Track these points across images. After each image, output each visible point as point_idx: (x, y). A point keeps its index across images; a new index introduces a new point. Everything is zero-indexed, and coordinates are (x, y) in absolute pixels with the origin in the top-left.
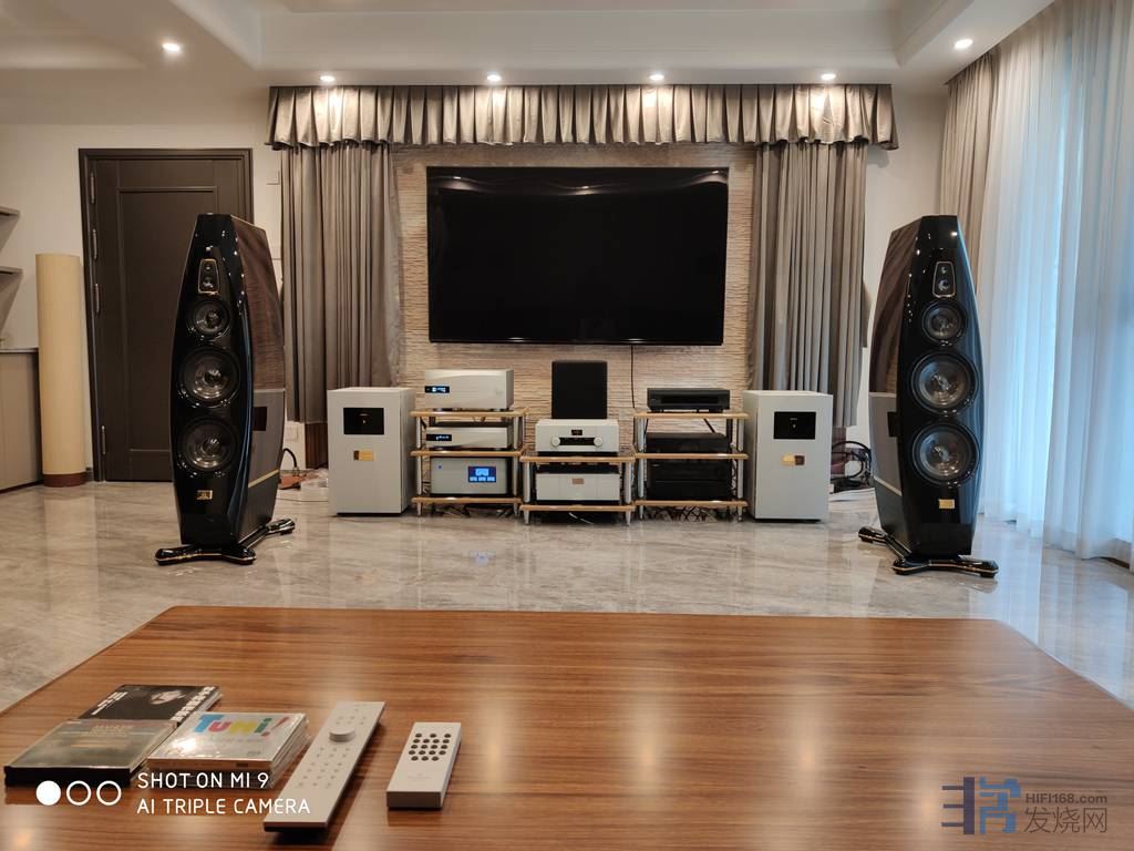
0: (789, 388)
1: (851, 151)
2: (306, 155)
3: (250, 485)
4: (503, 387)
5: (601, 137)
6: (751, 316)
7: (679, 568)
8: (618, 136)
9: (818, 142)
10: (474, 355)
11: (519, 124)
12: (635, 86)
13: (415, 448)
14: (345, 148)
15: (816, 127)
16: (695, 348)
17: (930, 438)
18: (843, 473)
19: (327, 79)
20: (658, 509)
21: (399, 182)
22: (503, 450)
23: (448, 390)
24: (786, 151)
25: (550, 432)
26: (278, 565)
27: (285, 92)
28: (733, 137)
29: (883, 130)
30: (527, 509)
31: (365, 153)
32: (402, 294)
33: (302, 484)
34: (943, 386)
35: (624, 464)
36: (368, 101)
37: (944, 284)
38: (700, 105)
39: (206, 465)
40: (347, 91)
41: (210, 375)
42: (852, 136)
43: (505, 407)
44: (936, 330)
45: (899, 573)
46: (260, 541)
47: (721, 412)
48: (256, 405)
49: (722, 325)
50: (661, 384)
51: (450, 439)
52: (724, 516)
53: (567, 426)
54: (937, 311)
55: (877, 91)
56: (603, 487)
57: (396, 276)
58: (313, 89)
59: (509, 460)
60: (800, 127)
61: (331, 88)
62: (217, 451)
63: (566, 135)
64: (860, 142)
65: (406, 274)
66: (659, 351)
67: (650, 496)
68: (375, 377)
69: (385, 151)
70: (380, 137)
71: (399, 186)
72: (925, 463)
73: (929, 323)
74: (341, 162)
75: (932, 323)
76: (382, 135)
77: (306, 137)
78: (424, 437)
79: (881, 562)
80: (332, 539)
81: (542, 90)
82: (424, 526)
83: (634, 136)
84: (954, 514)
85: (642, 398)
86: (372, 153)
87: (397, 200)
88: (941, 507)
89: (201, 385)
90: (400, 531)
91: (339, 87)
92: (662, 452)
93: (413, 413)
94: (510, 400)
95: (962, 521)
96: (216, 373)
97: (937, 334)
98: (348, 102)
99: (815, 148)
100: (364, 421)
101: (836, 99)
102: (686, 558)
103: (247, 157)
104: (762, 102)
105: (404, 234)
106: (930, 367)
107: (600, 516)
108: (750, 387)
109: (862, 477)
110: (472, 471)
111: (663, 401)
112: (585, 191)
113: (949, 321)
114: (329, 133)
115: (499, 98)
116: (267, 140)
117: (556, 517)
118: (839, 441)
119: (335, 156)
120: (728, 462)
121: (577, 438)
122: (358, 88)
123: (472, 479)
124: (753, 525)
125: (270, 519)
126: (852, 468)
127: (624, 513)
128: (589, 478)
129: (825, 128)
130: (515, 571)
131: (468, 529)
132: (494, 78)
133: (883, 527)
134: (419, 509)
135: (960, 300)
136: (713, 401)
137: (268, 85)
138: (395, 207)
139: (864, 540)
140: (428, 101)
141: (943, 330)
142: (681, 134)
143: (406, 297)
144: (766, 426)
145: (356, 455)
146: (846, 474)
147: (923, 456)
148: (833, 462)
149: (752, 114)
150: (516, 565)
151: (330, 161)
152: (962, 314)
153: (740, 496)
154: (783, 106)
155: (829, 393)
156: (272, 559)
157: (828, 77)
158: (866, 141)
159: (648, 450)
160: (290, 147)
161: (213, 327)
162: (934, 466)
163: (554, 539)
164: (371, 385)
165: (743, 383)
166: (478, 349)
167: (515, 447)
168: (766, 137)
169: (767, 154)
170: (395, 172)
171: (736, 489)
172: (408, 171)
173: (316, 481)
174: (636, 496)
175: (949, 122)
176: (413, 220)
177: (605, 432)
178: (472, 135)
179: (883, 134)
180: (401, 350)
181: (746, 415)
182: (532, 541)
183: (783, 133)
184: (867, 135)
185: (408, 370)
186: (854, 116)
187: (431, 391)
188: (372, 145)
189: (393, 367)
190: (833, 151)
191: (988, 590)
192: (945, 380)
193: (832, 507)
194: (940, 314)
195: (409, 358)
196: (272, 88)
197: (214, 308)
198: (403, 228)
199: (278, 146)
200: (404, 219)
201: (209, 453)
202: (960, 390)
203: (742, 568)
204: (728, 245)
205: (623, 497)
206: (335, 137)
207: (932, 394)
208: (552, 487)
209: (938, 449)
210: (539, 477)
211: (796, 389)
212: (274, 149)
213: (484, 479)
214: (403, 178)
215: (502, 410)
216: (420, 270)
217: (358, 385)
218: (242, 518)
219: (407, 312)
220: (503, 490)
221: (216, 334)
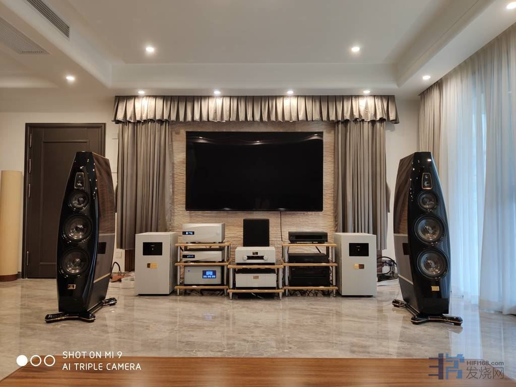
0: (354, 232)
1: (378, 124)
2: (131, 126)
3: (95, 282)
4: (220, 231)
5: (265, 118)
6: (336, 198)
7: (307, 322)
8: (273, 118)
9: (363, 120)
10: (207, 216)
11: (228, 113)
12: (280, 97)
13: (177, 262)
14: (148, 123)
15: (362, 114)
16: (310, 213)
17: (426, 256)
18: (381, 272)
19: (141, 93)
20: (295, 290)
21: (173, 138)
22: (220, 262)
23: (193, 233)
24: (349, 124)
25: (242, 253)
26: (108, 322)
27: (122, 98)
28: (325, 118)
29: (392, 115)
30: (231, 291)
31: (157, 125)
32: (173, 188)
33: (122, 279)
34: (430, 232)
35: (278, 269)
36: (160, 102)
37: (427, 183)
38: (309, 104)
39: (73, 272)
40: (150, 98)
41: (78, 228)
42: (378, 118)
43: (221, 241)
44: (425, 204)
45: (414, 323)
46: (100, 309)
47: (324, 243)
48: (100, 241)
49: (322, 202)
50: (295, 229)
51: (194, 257)
52: (326, 294)
53: (251, 250)
54: (424, 196)
55: (389, 98)
56: (268, 280)
57: (171, 180)
58: (135, 97)
59: (223, 267)
60: (354, 114)
61: (143, 97)
62: (80, 265)
63: (249, 118)
64: (382, 120)
65: (175, 179)
66: (293, 214)
67: (290, 285)
68: (159, 227)
69: (167, 124)
70: (165, 118)
71: (173, 140)
72: (424, 268)
73: (421, 201)
74: (147, 129)
75: (423, 202)
76: (166, 117)
77: (131, 118)
78: (182, 256)
79: (404, 317)
80: (135, 308)
81: (239, 98)
82: (180, 300)
83: (280, 118)
84: (438, 294)
85: (286, 236)
86: (161, 125)
87: (172, 146)
88: (433, 290)
89: (73, 232)
90: (168, 303)
91: (147, 96)
92: (296, 263)
93: (176, 245)
94: (223, 238)
95: (443, 297)
96: (81, 226)
97: (425, 206)
98: (150, 103)
99: (362, 123)
100: (153, 249)
101: (371, 102)
102: (309, 316)
103: (103, 126)
104: (337, 103)
105: (175, 162)
106: (423, 222)
107: (267, 295)
108: (336, 231)
109: (391, 274)
110: (204, 273)
111: (296, 238)
112: (258, 143)
113: (431, 200)
114: (141, 116)
115: (219, 102)
116: (113, 119)
117: (245, 295)
118: (379, 256)
119: (144, 126)
120: (328, 268)
121: (255, 256)
122: (155, 97)
123: (204, 277)
124: (340, 298)
125: (105, 298)
126: (386, 269)
127: (278, 293)
128: (261, 276)
129: (366, 114)
130: (225, 325)
131: (203, 302)
132: (217, 93)
133: (404, 300)
134: (178, 292)
135: (434, 190)
136: (320, 238)
137: (114, 96)
138: (171, 149)
139: (395, 306)
140: (187, 102)
141: (428, 205)
142: (302, 116)
143: (175, 190)
144: (345, 251)
145: (149, 265)
146: (383, 273)
147: (422, 265)
148: (377, 267)
149: (333, 108)
150: (226, 321)
151: (141, 129)
152: (436, 196)
153: (334, 284)
154: (347, 105)
155: (373, 234)
156: (104, 319)
157: (367, 92)
158: (385, 120)
159: (290, 262)
160: (123, 122)
161: (81, 205)
162: (428, 270)
163: (244, 307)
164: (157, 231)
165: (333, 229)
166: (208, 213)
167: (226, 260)
168: (340, 118)
169: (340, 126)
170: (171, 134)
171: (332, 280)
172: (178, 133)
173: (129, 278)
174: (284, 284)
175: (422, 112)
176: (179, 155)
177: (269, 253)
178: (207, 117)
179: (392, 116)
180: (172, 214)
181: (335, 245)
182: (233, 308)
183: (347, 116)
184: (385, 117)
185: (176, 224)
186: (379, 109)
187: (185, 234)
188: (161, 122)
189: (168, 223)
190: (370, 124)
191: (458, 332)
192: (430, 228)
193: (378, 289)
194: (426, 197)
195: (176, 218)
196: (116, 96)
197: (81, 195)
198: (175, 159)
199: (118, 122)
200: (175, 154)
201: (75, 266)
202: (438, 233)
203: (337, 321)
204: (324, 166)
205: (278, 285)
206: (144, 118)
207: (424, 235)
208: (243, 280)
209: (429, 262)
210: (237, 276)
211: (358, 232)
212: (116, 123)
213: (210, 277)
214: (175, 136)
215: (219, 243)
216: (182, 177)
217: (151, 231)
218: (90, 297)
219: (175, 197)
220: (219, 282)
221: (81, 208)
